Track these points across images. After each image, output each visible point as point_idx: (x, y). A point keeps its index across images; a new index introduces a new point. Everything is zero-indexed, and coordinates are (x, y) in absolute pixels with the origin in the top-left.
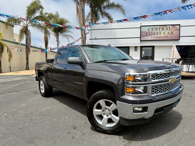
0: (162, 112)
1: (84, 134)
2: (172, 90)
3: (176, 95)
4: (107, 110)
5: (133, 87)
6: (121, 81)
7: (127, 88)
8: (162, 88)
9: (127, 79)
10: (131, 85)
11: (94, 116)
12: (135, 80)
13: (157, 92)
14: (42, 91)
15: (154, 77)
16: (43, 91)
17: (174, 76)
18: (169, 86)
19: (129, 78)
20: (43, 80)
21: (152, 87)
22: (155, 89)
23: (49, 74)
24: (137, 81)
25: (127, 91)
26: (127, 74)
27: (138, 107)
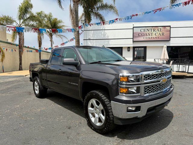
0: (154, 111)
1: (78, 134)
2: (164, 90)
3: (167, 95)
5: (126, 88)
6: (115, 82)
7: (121, 89)
8: (154, 88)
9: (121, 80)
10: (124, 86)
12: (128, 81)
13: (149, 92)
15: (146, 78)
17: (165, 77)
18: (161, 86)
19: (123, 79)
21: (144, 88)
22: (147, 89)
23: (44, 75)
24: (130, 81)
25: (121, 91)
26: (121, 74)
27: (132, 107)
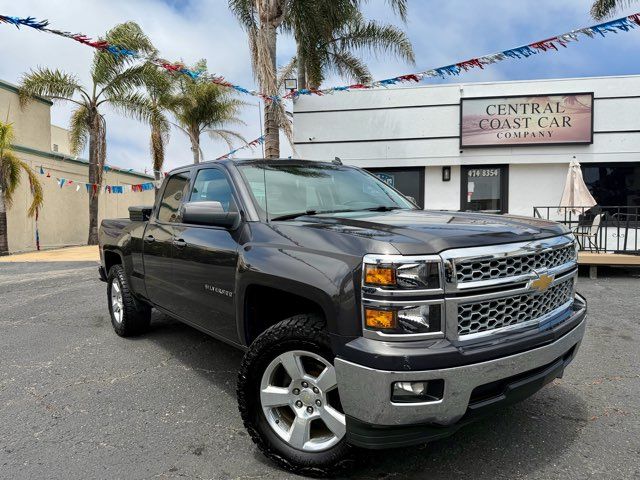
0: (501, 398)
1: (225, 475)
2: (542, 319)
3: (553, 337)
4: (310, 390)
5: (389, 308)
6: (350, 286)
7: (369, 312)
9: (370, 279)
10: (385, 302)
11: (265, 409)
12: (395, 283)
13: (481, 325)
14: (116, 315)
15: (467, 271)
16: (119, 317)
17: (545, 269)
18: (529, 303)
19: (378, 277)
20: (119, 279)
21: (460, 310)
22: (473, 315)
23: (136, 259)
24: (402, 283)
25: (371, 322)
26: (369, 259)
27: (413, 383)
